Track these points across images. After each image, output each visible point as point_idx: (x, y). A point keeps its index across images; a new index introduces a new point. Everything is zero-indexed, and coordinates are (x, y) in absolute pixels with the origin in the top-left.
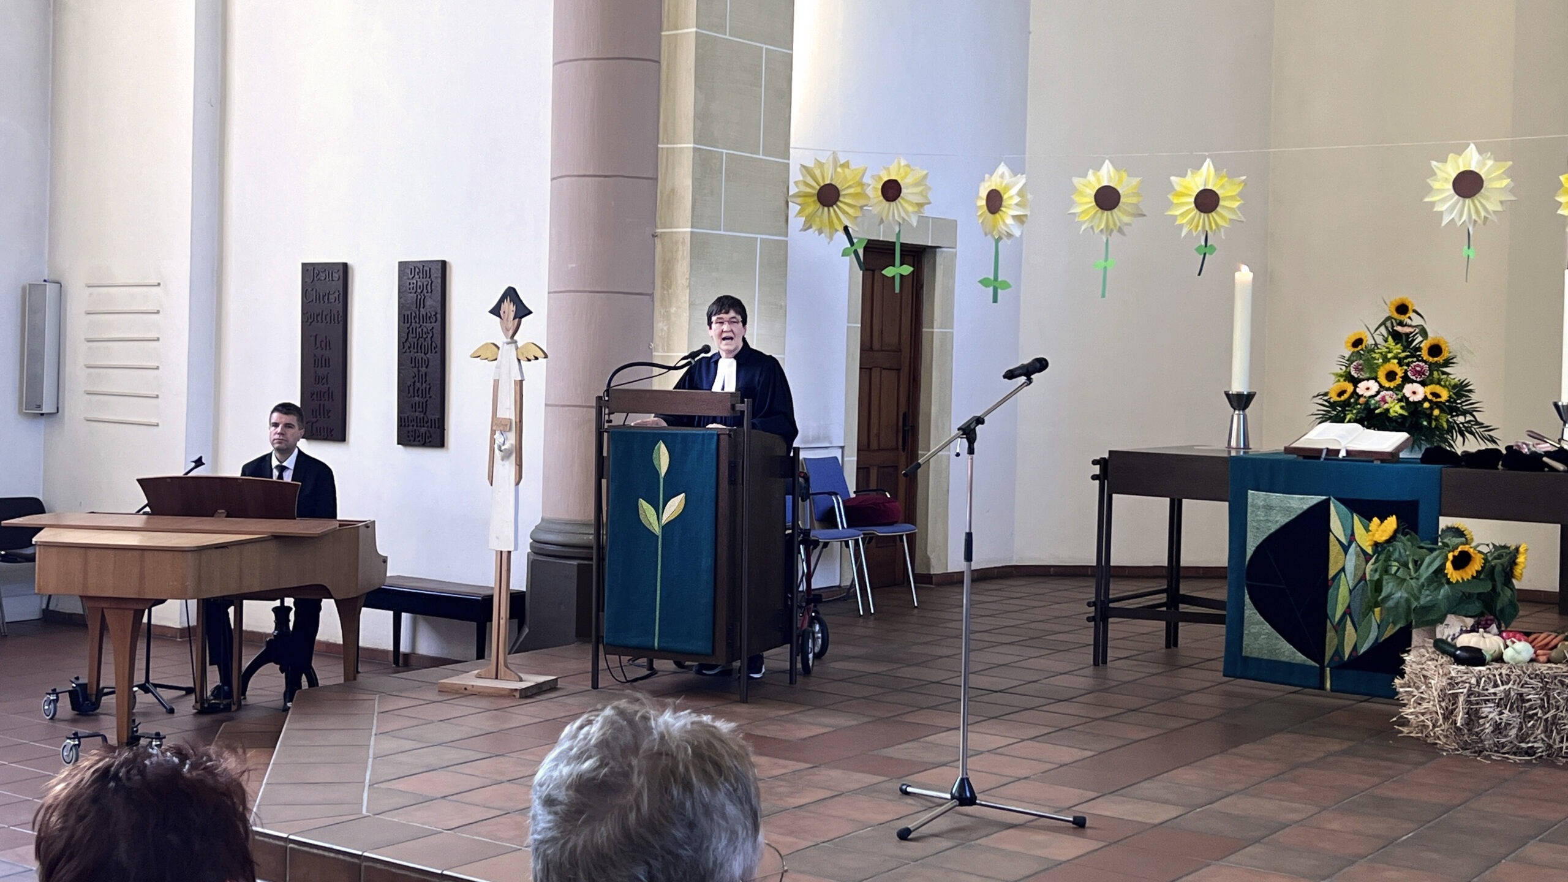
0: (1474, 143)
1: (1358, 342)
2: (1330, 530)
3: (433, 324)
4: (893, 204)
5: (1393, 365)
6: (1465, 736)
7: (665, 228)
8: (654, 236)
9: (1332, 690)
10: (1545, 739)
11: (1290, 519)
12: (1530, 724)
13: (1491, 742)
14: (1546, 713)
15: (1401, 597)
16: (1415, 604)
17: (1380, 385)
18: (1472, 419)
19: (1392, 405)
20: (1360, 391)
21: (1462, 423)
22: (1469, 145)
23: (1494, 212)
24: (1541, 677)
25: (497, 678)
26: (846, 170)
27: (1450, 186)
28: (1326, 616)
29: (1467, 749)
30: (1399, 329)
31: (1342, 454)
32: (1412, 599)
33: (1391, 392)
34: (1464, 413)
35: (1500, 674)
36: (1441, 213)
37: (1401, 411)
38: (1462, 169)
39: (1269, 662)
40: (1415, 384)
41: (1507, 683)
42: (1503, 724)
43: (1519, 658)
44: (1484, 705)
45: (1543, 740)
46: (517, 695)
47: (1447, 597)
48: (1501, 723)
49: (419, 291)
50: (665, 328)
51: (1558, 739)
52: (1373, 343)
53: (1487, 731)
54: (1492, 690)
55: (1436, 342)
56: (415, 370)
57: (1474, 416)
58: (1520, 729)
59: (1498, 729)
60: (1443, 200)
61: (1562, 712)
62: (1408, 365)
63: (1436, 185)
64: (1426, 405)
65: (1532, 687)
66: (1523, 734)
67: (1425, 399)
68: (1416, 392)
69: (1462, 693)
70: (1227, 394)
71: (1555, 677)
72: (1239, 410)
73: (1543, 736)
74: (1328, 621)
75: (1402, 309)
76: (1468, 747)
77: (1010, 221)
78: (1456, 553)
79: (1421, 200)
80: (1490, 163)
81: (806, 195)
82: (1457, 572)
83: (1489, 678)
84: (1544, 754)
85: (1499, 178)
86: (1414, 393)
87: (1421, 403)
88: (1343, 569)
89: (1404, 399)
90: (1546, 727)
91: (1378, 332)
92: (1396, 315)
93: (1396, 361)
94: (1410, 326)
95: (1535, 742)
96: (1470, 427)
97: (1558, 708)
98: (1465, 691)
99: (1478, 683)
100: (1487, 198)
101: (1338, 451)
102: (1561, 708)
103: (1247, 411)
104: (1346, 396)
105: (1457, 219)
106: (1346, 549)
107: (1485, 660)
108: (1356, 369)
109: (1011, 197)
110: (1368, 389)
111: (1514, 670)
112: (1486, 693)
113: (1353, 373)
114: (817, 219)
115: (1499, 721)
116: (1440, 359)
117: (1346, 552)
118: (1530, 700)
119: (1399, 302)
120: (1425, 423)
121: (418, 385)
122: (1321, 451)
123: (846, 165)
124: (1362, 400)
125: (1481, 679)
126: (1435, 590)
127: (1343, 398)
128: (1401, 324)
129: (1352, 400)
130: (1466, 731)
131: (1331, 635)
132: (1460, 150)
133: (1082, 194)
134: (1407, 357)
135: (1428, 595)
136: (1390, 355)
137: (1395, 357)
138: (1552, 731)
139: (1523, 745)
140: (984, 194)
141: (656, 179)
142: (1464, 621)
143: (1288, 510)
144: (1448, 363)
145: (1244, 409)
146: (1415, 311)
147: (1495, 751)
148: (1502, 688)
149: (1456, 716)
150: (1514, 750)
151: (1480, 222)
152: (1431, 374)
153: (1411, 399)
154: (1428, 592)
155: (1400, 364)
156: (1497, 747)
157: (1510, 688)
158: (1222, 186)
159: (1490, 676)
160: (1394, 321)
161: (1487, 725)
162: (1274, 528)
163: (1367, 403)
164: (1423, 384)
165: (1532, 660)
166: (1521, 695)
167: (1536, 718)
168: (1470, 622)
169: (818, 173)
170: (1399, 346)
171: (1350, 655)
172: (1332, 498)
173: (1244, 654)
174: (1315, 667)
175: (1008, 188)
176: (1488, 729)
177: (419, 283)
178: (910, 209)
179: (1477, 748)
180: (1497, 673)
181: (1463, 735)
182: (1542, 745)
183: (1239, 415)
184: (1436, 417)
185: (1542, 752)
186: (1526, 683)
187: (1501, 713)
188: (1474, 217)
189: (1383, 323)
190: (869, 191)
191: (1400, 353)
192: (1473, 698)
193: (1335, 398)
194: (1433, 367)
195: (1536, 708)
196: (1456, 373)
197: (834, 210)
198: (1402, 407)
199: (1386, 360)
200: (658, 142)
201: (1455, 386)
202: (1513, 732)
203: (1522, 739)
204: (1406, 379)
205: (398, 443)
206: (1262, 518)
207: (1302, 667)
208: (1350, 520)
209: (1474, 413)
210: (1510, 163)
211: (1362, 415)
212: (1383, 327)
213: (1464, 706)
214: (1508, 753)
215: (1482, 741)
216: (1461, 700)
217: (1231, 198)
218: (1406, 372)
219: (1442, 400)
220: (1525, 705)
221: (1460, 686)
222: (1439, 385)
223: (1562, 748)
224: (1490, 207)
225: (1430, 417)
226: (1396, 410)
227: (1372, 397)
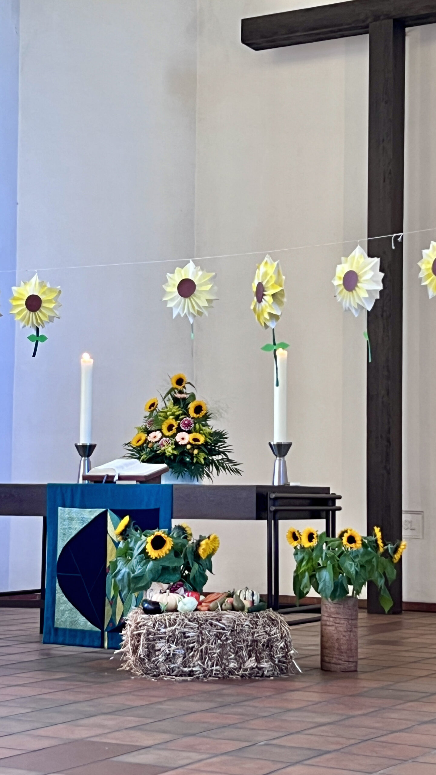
0: (193, 261)
1: (153, 405)
2: (107, 532)
5: (171, 420)
6: (147, 665)
9: (109, 648)
10: (201, 665)
11: (84, 526)
12: (191, 654)
13: (164, 668)
14: (201, 646)
15: (125, 572)
16: (132, 575)
17: (163, 434)
18: (225, 457)
19: (167, 447)
20: (150, 439)
21: (217, 460)
22: (189, 262)
24: (198, 620)
27: (176, 290)
28: (105, 595)
29: (149, 674)
30: (178, 396)
31: (116, 478)
32: (131, 573)
33: (168, 439)
34: (219, 453)
35: (169, 620)
36: (171, 308)
37: (171, 451)
38: (184, 278)
39: (71, 630)
40: (184, 433)
41: (173, 625)
42: (171, 654)
43: (186, 608)
44: (158, 641)
45: (200, 666)
47: (151, 570)
48: (169, 654)
51: (210, 663)
52: (164, 406)
53: (161, 660)
54: (163, 630)
55: (199, 403)
57: (226, 455)
58: (184, 658)
59: (169, 658)
60: (172, 300)
61: (212, 644)
62: (181, 420)
63: (168, 289)
64: (189, 447)
65: (190, 628)
66: (185, 661)
67: (189, 443)
68: (183, 438)
69: (143, 633)
70: (77, 446)
71: (207, 620)
72: (85, 457)
73: (199, 662)
74: (106, 598)
75: (180, 381)
76: (149, 672)
78: (153, 537)
79: (161, 300)
80: (200, 273)
82: (156, 551)
83: (161, 622)
84: (201, 675)
85: (205, 284)
86: (183, 439)
87: (186, 445)
89: (176, 443)
90: (201, 656)
91: (167, 398)
92: (175, 386)
93: (171, 417)
94: (186, 394)
95: (193, 667)
96: (223, 463)
98: (144, 631)
99: (154, 625)
100: (199, 298)
102: (211, 642)
103: (90, 457)
104: (141, 443)
105: (181, 313)
106: (117, 545)
107: (161, 610)
108: (150, 424)
110: (155, 437)
111: (179, 616)
112: (159, 632)
113: (147, 427)
115: (168, 652)
116: (201, 415)
117: (117, 547)
118: (189, 637)
119: (178, 377)
120: (188, 459)
122: (102, 477)
124: (150, 445)
125: (156, 622)
126: (144, 565)
127: (139, 444)
128: (181, 392)
129: (145, 445)
130: (147, 660)
131: (108, 609)
132: (183, 265)
134: (181, 414)
135: (140, 569)
136: (168, 413)
137: (173, 415)
138: (205, 659)
139: (186, 669)
142: (162, 586)
143: (82, 520)
144: (206, 418)
145: (88, 457)
146: (189, 383)
147: (168, 675)
148: (169, 629)
149: (139, 650)
150: (181, 673)
151: (196, 314)
152: (195, 426)
153: (180, 443)
154: (139, 567)
155: (177, 418)
156: (169, 671)
157: (176, 629)
159: (163, 620)
160: (176, 391)
161: (160, 656)
162: (74, 533)
163: (153, 447)
164: (189, 432)
165: (196, 610)
166: (184, 633)
167: (194, 649)
168: (165, 586)
170: (177, 407)
171: (119, 622)
172: (109, 510)
173: (55, 626)
174: (97, 632)
176: (161, 658)
179: (155, 673)
180: (166, 618)
181: (145, 664)
182: (199, 669)
183: (84, 461)
184: (196, 455)
185: (200, 673)
186: (186, 625)
187: (170, 647)
188: (191, 310)
189: (169, 393)
191: (176, 412)
192: (150, 636)
193: (134, 444)
194: (197, 421)
195: (194, 643)
196: (214, 425)
198: (173, 449)
199: (166, 418)
201: (211, 434)
202: (180, 660)
203: (184, 664)
204: (179, 430)
206: (66, 527)
207: (91, 632)
209: (226, 453)
210: (214, 274)
211: (150, 456)
212: (169, 396)
213: (145, 642)
214: (176, 676)
215: (158, 668)
216: (142, 637)
217: (50, 301)
218: (179, 424)
219: (200, 443)
220: (186, 640)
221: (142, 628)
222: (200, 433)
223: (212, 670)
224: (201, 304)
225: (192, 456)
226: (169, 450)
227: (156, 442)
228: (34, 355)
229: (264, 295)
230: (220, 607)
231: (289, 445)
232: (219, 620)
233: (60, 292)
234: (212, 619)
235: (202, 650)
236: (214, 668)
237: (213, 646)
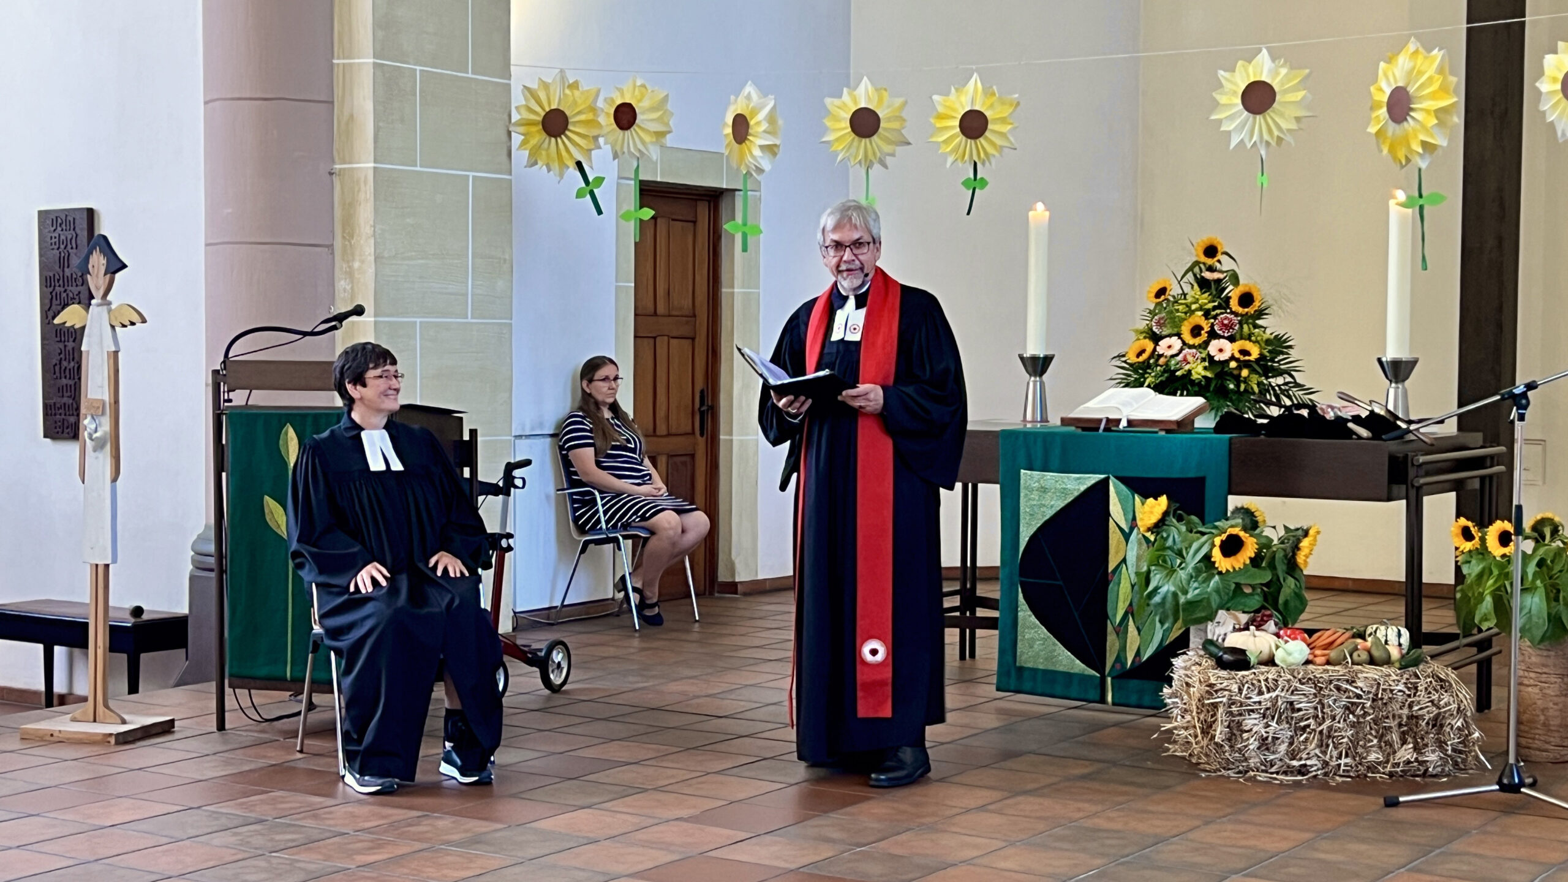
0: (1268, 49)
1: (1162, 292)
2: (1109, 515)
3: (80, 288)
4: (627, 133)
5: (1198, 318)
6: (1227, 754)
7: (345, 163)
8: (331, 174)
9: (1114, 704)
10: (1320, 755)
11: (1066, 502)
12: (1302, 738)
13: (1257, 760)
14: (1320, 725)
15: (1168, 591)
16: (1182, 599)
17: (1184, 343)
18: (1289, 379)
19: (1194, 366)
20: (1160, 350)
21: (1278, 386)
22: (1260, 50)
23: (1289, 130)
24: (1314, 682)
25: (95, 721)
26: (576, 93)
27: (1239, 101)
28: (1106, 617)
29: (1229, 769)
30: (1208, 275)
31: (1123, 424)
32: (1180, 594)
33: (1194, 351)
34: (1280, 373)
35: (1266, 680)
36: (1229, 133)
37: (1204, 373)
38: (1252, 80)
39: (1046, 672)
40: (1222, 340)
41: (1275, 690)
42: (1270, 739)
43: (1291, 660)
44: (1247, 717)
45: (1319, 757)
46: (113, 740)
47: (1217, 591)
48: (1267, 738)
49: (62, 247)
50: (348, 287)
51: (1335, 754)
52: (1181, 292)
53: (1251, 747)
54: (1257, 699)
55: (1247, 290)
56: (61, 345)
57: (1292, 376)
58: (1291, 744)
59: (1265, 744)
60: (1231, 118)
61: (1339, 722)
62: (1215, 317)
63: (1223, 100)
64: (1233, 364)
65: (1304, 694)
66: (1293, 750)
67: (1233, 358)
68: (1223, 349)
69: (1221, 702)
70: (1022, 358)
71: (1331, 682)
72: (1035, 376)
73: (1317, 751)
74: (1109, 622)
75: (1211, 251)
76: (1231, 766)
77: (757, 152)
78: (1224, 537)
79: (1207, 118)
80: (1283, 71)
81: (530, 123)
82: (1227, 559)
83: (1253, 684)
84: (1319, 772)
85: (1294, 89)
86: (1221, 350)
87: (1227, 362)
88: (1124, 561)
89: (1211, 358)
90: (1321, 741)
91: (1185, 279)
92: (1203, 259)
93: (1200, 313)
94: (1222, 272)
95: (1306, 759)
96: (1287, 391)
97: (1333, 718)
98: (1225, 700)
99: (1240, 690)
100: (1281, 115)
101: (1119, 421)
102: (1337, 718)
103: (1045, 377)
104: (1145, 356)
105: (1246, 141)
106: (1127, 537)
107: (1249, 663)
108: (1158, 323)
109: (758, 123)
110: (1169, 347)
111: (1282, 674)
112: (1249, 701)
113: (1154, 329)
114: (544, 153)
115: (1265, 735)
116: (1251, 310)
117: (1127, 539)
118: (1300, 710)
119: (1208, 243)
120: (1232, 386)
121: (65, 364)
122: (1100, 421)
123: (574, 86)
124: (1162, 361)
125: (1243, 686)
126: (1204, 582)
127: (1141, 359)
128: (1211, 269)
129: (1152, 361)
130: (1227, 748)
131: (1112, 642)
132: (1250, 57)
133: (837, 119)
134: (1215, 308)
135: (1196, 588)
136: (1194, 307)
137: (1200, 309)
138: (1328, 746)
139: (1295, 763)
140: (729, 120)
141: (332, 103)
142: (1236, 618)
143: (1064, 492)
144: (1260, 314)
145: (1041, 375)
146: (1227, 254)
147: (1263, 771)
148: (1267, 696)
149: (1215, 730)
150: (1285, 768)
151: (1273, 143)
152: (1241, 327)
153: (1216, 358)
154: (1196, 585)
155: (1207, 314)
156: (1265, 766)
157: (1277, 696)
158: (992, 106)
159: (1254, 682)
160: (1202, 266)
161: (1252, 740)
162: (1049, 513)
163: (1167, 364)
164: (1232, 339)
165: (1308, 662)
166: (1291, 703)
167: (1308, 730)
168: (1244, 618)
169: (542, 95)
170: (1206, 295)
171: (1133, 662)
172: (1112, 477)
173: (1018, 664)
174: (1094, 677)
175: (755, 112)
176: (1253, 744)
177: (62, 237)
178: (647, 138)
179: (1241, 768)
180: (1262, 678)
181: (1224, 753)
182: (1317, 762)
183: (1035, 382)
184: (1245, 378)
185: (1318, 770)
186: (1297, 689)
187: (1267, 726)
188: (1266, 137)
189: (1191, 269)
190: (602, 120)
191: (1206, 304)
192: (1234, 709)
193: (1132, 359)
194: (1245, 319)
195: (1308, 719)
196: (1271, 325)
197: (563, 142)
198: (1205, 368)
199: (1190, 312)
200: (333, 57)
201: (1268, 342)
202: (1283, 748)
203: (1294, 755)
204: (1213, 335)
205: (45, 436)
206: (1035, 503)
207: (1082, 677)
208: (1131, 502)
209: (1293, 373)
210: (1307, 71)
211: (1163, 378)
212: (1190, 274)
213: (1224, 718)
214: (1277, 773)
215: (1246, 760)
216: (1221, 710)
217: (1003, 120)
218: (1212, 325)
219: (1252, 358)
220: (1295, 715)
221: (1219, 694)
222: (1250, 340)
223: (1339, 765)
224: (1284, 125)
225: (1237, 379)
226: (1199, 371)
227: (1173, 356)
228: (968, 213)
229: (1412, 109)
230: (1349, 660)
231: (1413, 363)
232: (1351, 682)
233: (1018, 104)
234: (1338, 680)
235: (1321, 732)
236: (1343, 761)
237: (1341, 726)
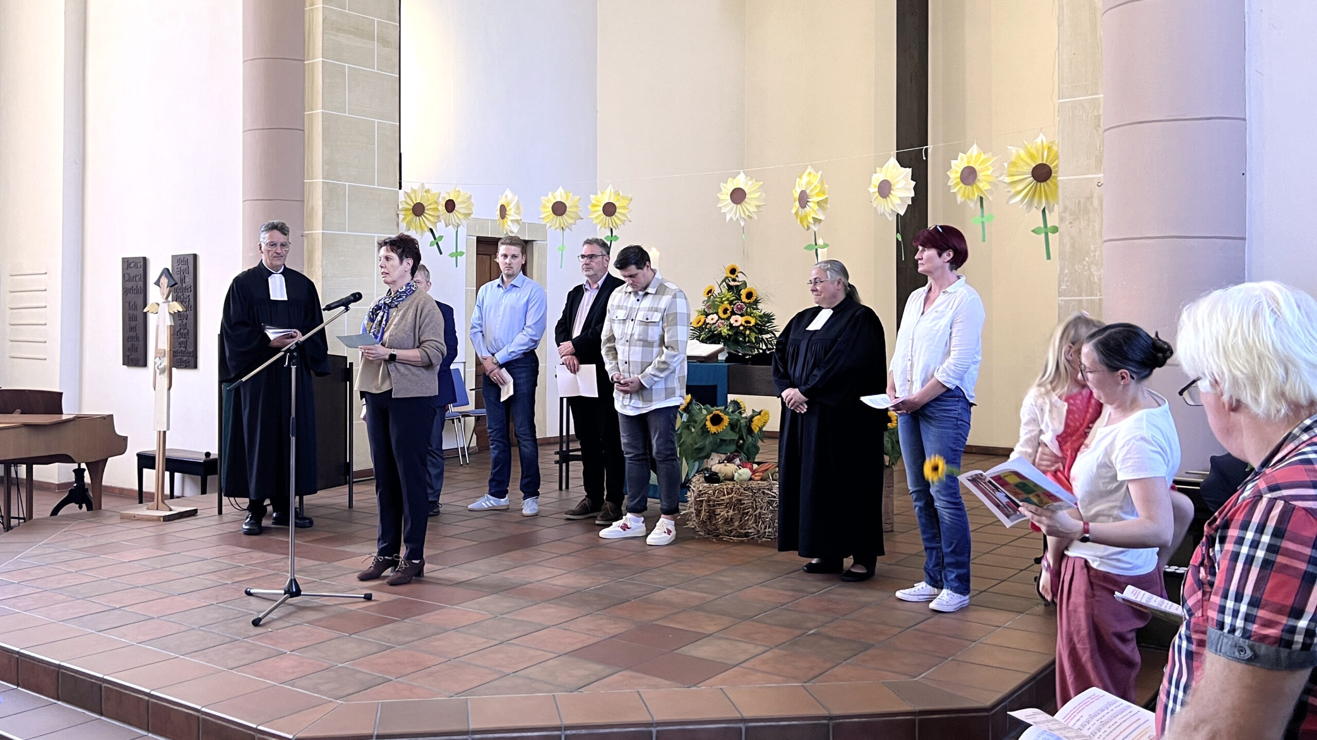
1: (711, 291)
4: (451, 214)
5: (726, 305)
6: (708, 527)
8: (303, 237)
10: (756, 527)
12: (746, 518)
13: (723, 529)
14: (755, 511)
17: (719, 317)
19: (723, 329)
20: (708, 321)
21: (766, 338)
22: (740, 173)
23: (753, 212)
24: (752, 489)
26: (429, 194)
27: (729, 197)
30: (732, 283)
33: (724, 321)
34: (768, 332)
35: (727, 488)
36: (725, 213)
37: (727, 332)
38: (735, 187)
40: (737, 316)
41: (731, 494)
43: (741, 477)
44: (718, 507)
47: (711, 443)
48: (728, 518)
51: (763, 526)
52: (719, 292)
53: (720, 523)
54: (722, 497)
55: (750, 290)
58: (740, 521)
59: (728, 521)
60: (726, 206)
62: (734, 304)
63: (722, 197)
64: (741, 328)
65: (746, 496)
66: (742, 524)
67: (741, 325)
68: (738, 320)
69: (704, 499)
71: (760, 489)
73: (754, 525)
75: (733, 271)
76: (710, 532)
77: (511, 222)
78: (712, 415)
79: (715, 206)
80: (750, 182)
81: (406, 210)
82: (715, 427)
83: (720, 490)
84: (755, 536)
85: (755, 192)
86: (736, 321)
87: (739, 327)
89: (731, 325)
90: (755, 519)
91: (722, 285)
92: (730, 275)
93: (726, 302)
94: (739, 282)
95: (748, 529)
97: (761, 508)
98: (706, 498)
100: (749, 204)
102: (764, 508)
104: (700, 324)
105: (733, 217)
107: (720, 479)
108: (708, 307)
109: (511, 209)
110: (712, 319)
111: (736, 485)
112: (718, 499)
113: (706, 310)
116: (752, 301)
118: (744, 504)
119: (731, 268)
120: (741, 339)
123: (428, 191)
124: (708, 326)
125: (716, 490)
126: (704, 438)
128: (734, 280)
129: (704, 326)
130: (708, 523)
132: (734, 176)
133: (546, 207)
134: (735, 300)
136: (723, 299)
137: (728, 300)
138: (759, 522)
139: (743, 531)
140: (498, 207)
141: (304, 201)
142: (720, 457)
144: (757, 302)
146: (740, 273)
147: (727, 535)
148: (727, 496)
150: (738, 534)
151: (746, 218)
152: (747, 309)
153: (734, 325)
155: (731, 303)
156: (728, 532)
157: (733, 497)
158: (618, 200)
159: (722, 489)
160: (730, 279)
161: (720, 519)
163: (710, 328)
164: (742, 315)
165: (751, 479)
166: (740, 500)
167: (749, 514)
168: (724, 457)
169: (413, 196)
170: (731, 293)
175: (510, 203)
176: (720, 521)
178: (461, 217)
179: (716, 533)
180: (725, 487)
182: (754, 530)
184: (748, 335)
185: (755, 534)
186: (742, 493)
187: (728, 512)
188: (743, 215)
189: (724, 281)
190: (440, 207)
191: (730, 298)
192: (711, 503)
194: (749, 305)
195: (749, 508)
196: (764, 308)
197: (422, 218)
198: (728, 330)
199: (722, 302)
200: (304, 180)
201: (760, 316)
202: (736, 524)
203: (741, 526)
204: (733, 313)
210: (762, 183)
211: (709, 335)
212: (724, 283)
213: (706, 508)
214: (734, 536)
215: (718, 530)
216: (704, 504)
217: (624, 207)
218: (733, 308)
219: (751, 325)
220: (742, 506)
221: (704, 496)
222: (751, 316)
223: (765, 532)
224: (751, 210)
225: (744, 336)
226: (725, 331)
227: (713, 324)
229: (808, 202)
234: (764, 488)
235: (756, 515)
236: (767, 529)
237: (765, 512)
